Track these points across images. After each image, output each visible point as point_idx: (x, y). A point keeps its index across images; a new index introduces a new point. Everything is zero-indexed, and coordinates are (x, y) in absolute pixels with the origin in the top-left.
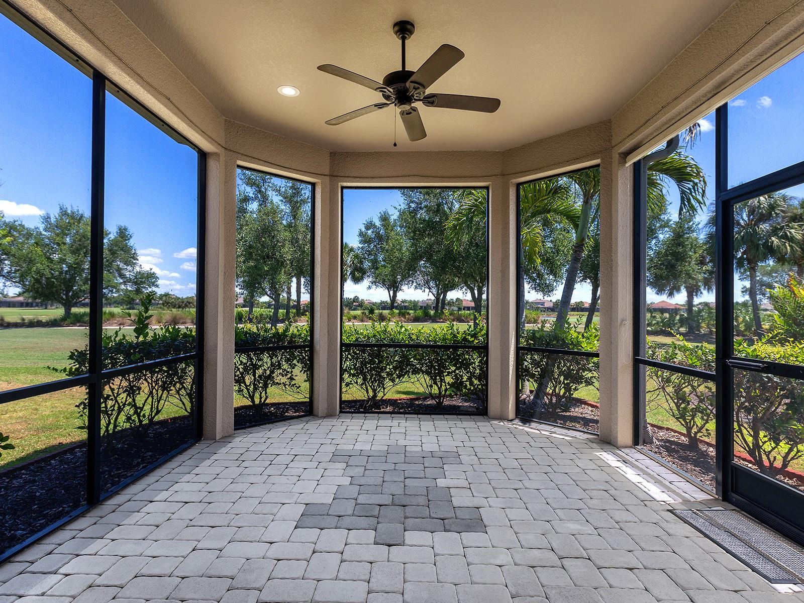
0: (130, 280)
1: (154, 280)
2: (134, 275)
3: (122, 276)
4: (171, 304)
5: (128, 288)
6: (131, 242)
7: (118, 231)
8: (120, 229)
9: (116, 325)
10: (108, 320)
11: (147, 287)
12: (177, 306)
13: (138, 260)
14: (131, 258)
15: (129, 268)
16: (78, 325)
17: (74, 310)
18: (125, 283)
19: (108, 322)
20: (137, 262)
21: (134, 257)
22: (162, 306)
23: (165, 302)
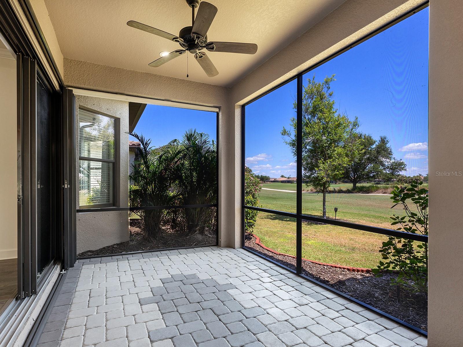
0: (388, 167)
1: (403, 166)
2: (390, 164)
3: (383, 165)
4: (403, 181)
5: (387, 172)
6: (388, 145)
7: (380, 140)
8: (382, 138)
9: (381, 193)
10: (377, 191)
11: (398, 170)
12: (408, 182)
13: (392, 155)
14: (388, 154)
15: (388, 160)
16: (361, 192)
17: (358, 185)
18: (384, 169)
19: (377, 192)
20: (392, 156)
21: (390, 153)
22: (397, 182)
23: (399, 179)
